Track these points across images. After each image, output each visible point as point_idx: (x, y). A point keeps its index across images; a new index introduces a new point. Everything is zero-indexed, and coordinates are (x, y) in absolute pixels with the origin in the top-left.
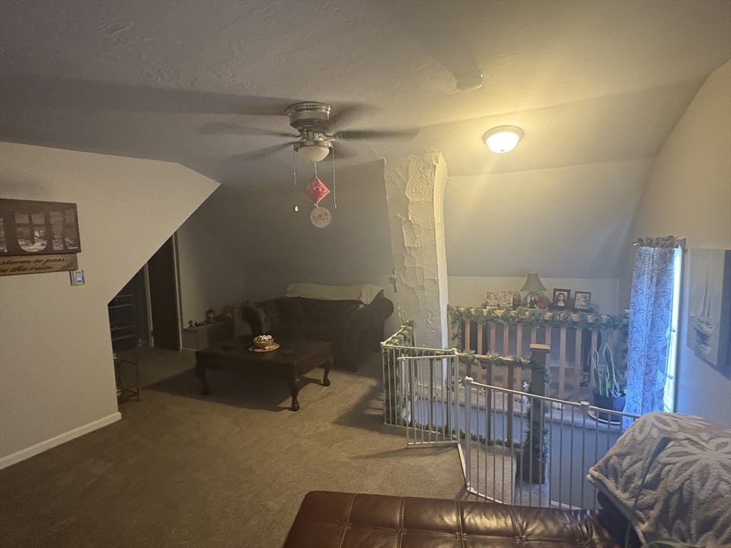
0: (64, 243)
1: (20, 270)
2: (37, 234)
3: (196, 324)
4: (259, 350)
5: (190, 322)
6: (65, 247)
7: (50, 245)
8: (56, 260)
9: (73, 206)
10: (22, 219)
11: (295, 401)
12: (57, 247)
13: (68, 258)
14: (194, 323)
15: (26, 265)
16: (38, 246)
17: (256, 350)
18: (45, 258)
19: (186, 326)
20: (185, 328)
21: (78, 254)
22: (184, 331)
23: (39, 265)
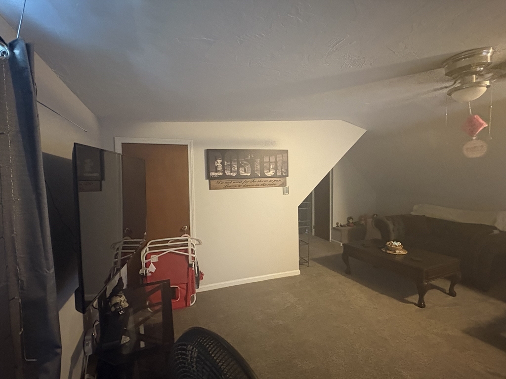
0: (282, 171)
1: (264, 185)
2: (271, 167)
3: (341, 225)
4: (391, 252)
5: (337, 224)
6: (282, 173)
7: (276, 173)
8: (277, 181)
9: (287, 151)
10: (266, 159)
11: (421, 300)
12: (279, 174)
13: (282, 179)
14: (339, 224)
15: (266, 183)
16: (271, 173)
17: (388, 252)
18: (273, 179)
19: (335, 226)
20: (333, 227)
21: (287, 177)
22: (333, 228)
23: (271, 183)
